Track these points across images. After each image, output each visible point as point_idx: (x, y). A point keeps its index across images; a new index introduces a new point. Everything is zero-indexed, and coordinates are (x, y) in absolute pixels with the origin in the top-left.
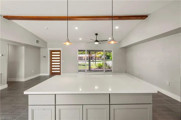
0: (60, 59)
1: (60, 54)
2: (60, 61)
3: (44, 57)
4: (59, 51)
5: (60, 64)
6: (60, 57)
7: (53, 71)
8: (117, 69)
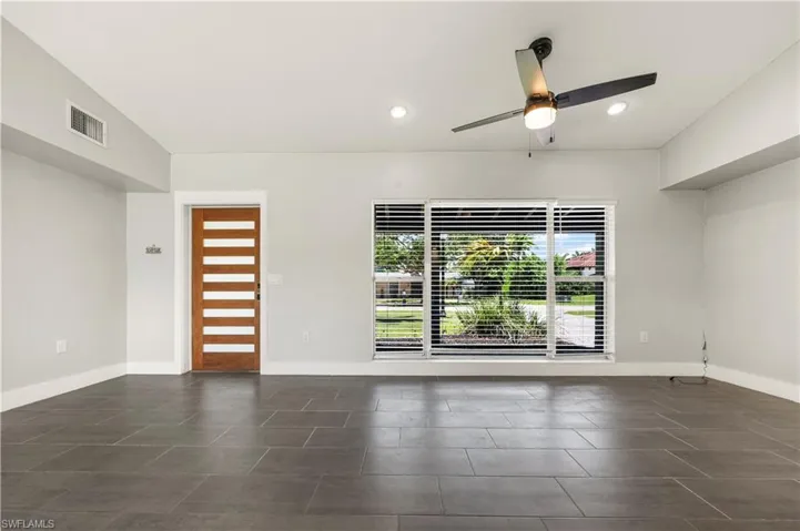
0: (255, 269)
1: (255, 234)
2: (258, 277)
3: (150, 251)
4: (252, 213)
5: (258, 297)
6: (255, 251)
7: (208, 348)
8: (643, 336)
